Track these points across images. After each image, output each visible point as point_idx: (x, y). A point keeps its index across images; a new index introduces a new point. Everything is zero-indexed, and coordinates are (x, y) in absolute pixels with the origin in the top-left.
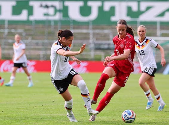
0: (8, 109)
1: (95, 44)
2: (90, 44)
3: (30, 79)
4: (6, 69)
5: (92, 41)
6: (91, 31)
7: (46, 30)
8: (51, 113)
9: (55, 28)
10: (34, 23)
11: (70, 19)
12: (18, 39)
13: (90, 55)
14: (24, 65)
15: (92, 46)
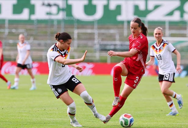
0: (9, 114)
1: (101, 45)
2: (95, 45)
3: (34, 82)
4: (7, 71)
5: (97, 42)
6: (96, 31)
7: (49, 30)
8: (55, 118)
9: (58, 28)
10: (35, 22)
11: (74, 18)
12: (22, 39)
13: (95, 57)
14: (28, 66)
15: (97, 47)
